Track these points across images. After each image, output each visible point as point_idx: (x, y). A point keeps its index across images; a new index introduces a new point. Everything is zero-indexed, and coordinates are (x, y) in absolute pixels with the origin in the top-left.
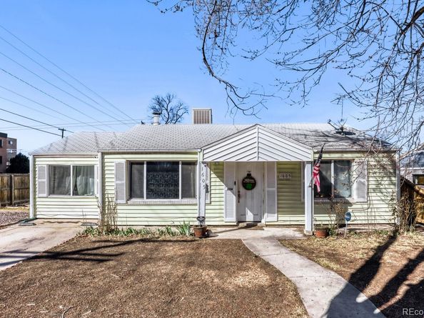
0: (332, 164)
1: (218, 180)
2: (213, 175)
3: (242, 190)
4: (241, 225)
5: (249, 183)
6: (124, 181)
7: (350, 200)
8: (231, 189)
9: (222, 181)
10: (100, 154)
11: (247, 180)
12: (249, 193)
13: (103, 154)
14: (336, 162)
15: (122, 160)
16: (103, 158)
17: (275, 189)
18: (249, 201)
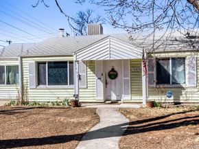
0: (170, 61)
1: (92, 72)
2: (89, 70)
3: (109, 80)
4: (107, 102)
5: (113, 75)
6: (34, 74)
7: (184, 86)
8: (100, 79)
9: (94, 73)
10: (19, 58)
11: (112, 73)
12: (113, 81)
13: (22, 58)
14: (173, 59)
15: (33, 61)
16: (21, 60)
17: (129, 78)
18: (113, 87)
